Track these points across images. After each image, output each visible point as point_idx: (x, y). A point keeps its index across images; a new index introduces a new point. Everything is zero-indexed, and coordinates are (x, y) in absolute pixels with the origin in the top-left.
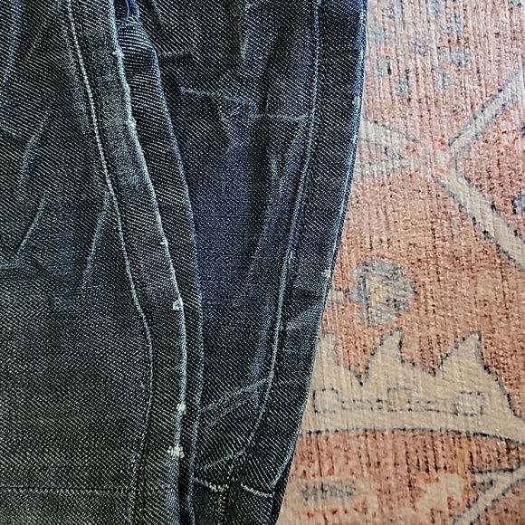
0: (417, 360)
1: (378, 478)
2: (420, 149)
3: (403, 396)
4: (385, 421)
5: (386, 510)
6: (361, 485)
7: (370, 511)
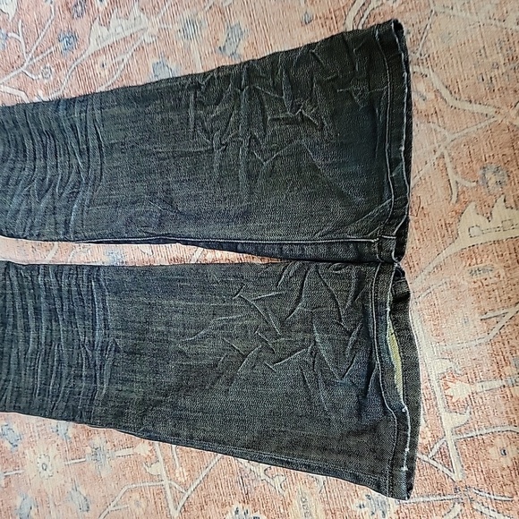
0: (513, 206)
1: (502, 261)
2: (502, 111)
3: (509, 223)
4: (503, 236)
5: (509, 275)
6: (495, 266)
7: (501, 277)
